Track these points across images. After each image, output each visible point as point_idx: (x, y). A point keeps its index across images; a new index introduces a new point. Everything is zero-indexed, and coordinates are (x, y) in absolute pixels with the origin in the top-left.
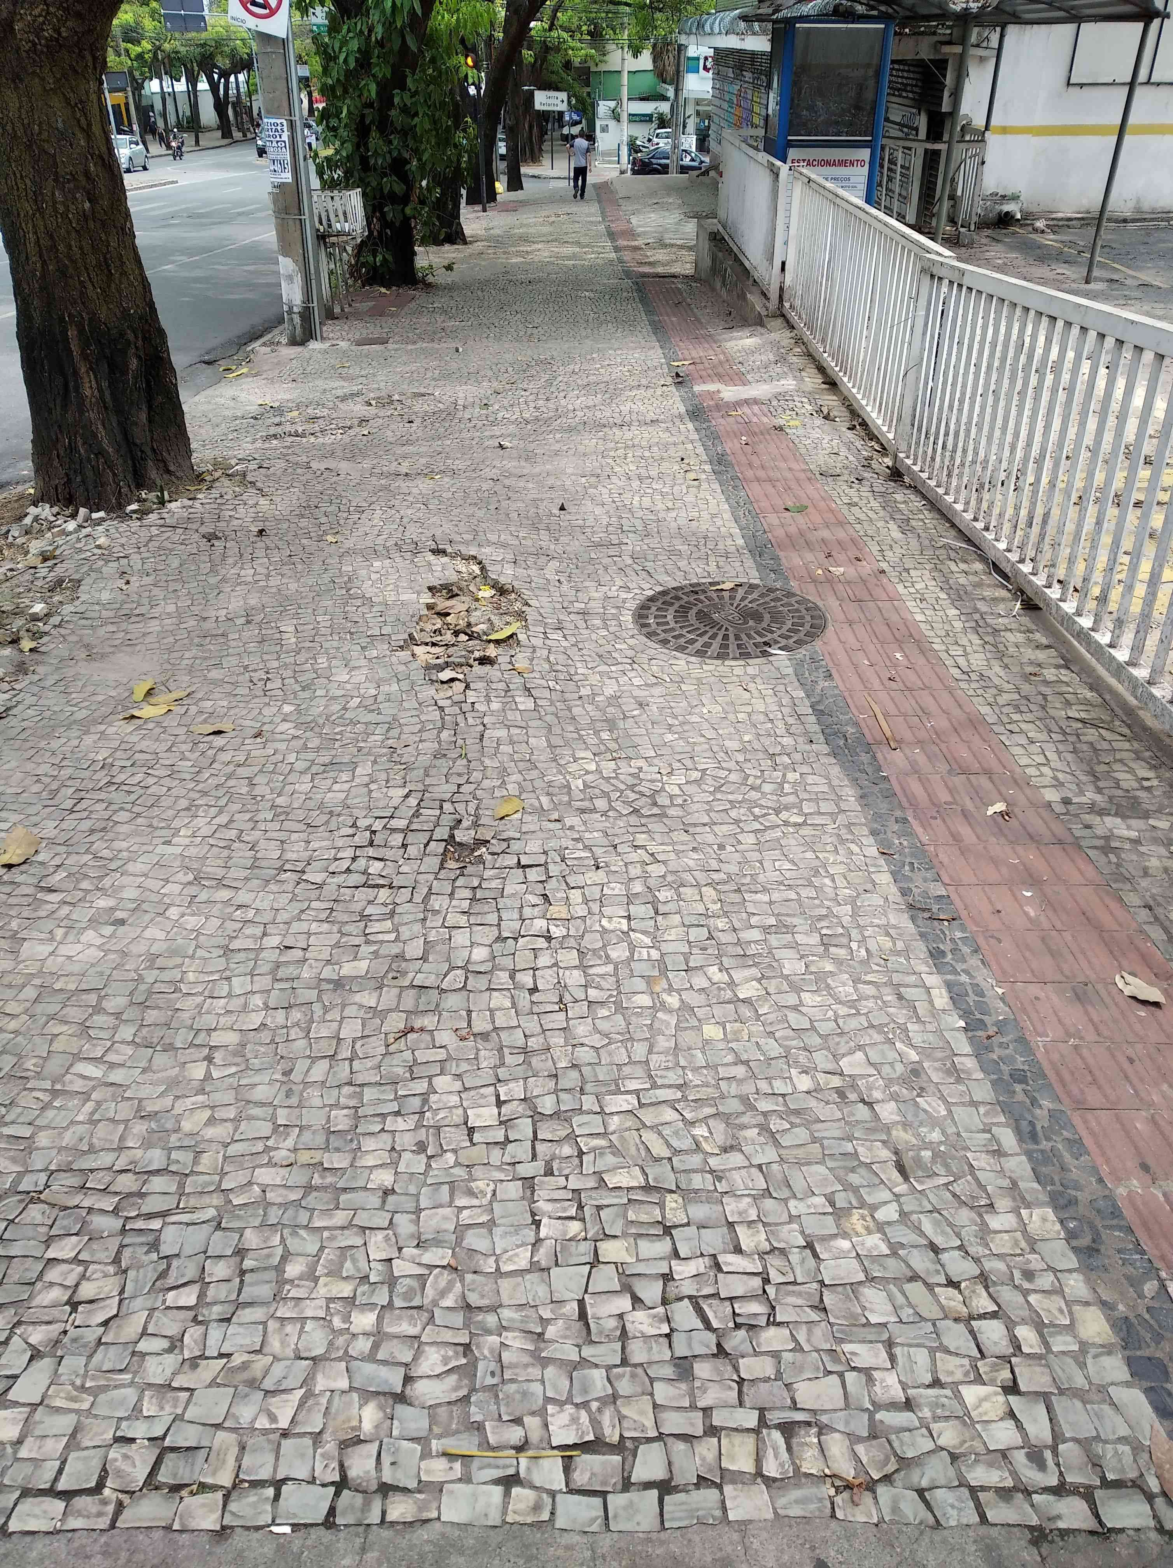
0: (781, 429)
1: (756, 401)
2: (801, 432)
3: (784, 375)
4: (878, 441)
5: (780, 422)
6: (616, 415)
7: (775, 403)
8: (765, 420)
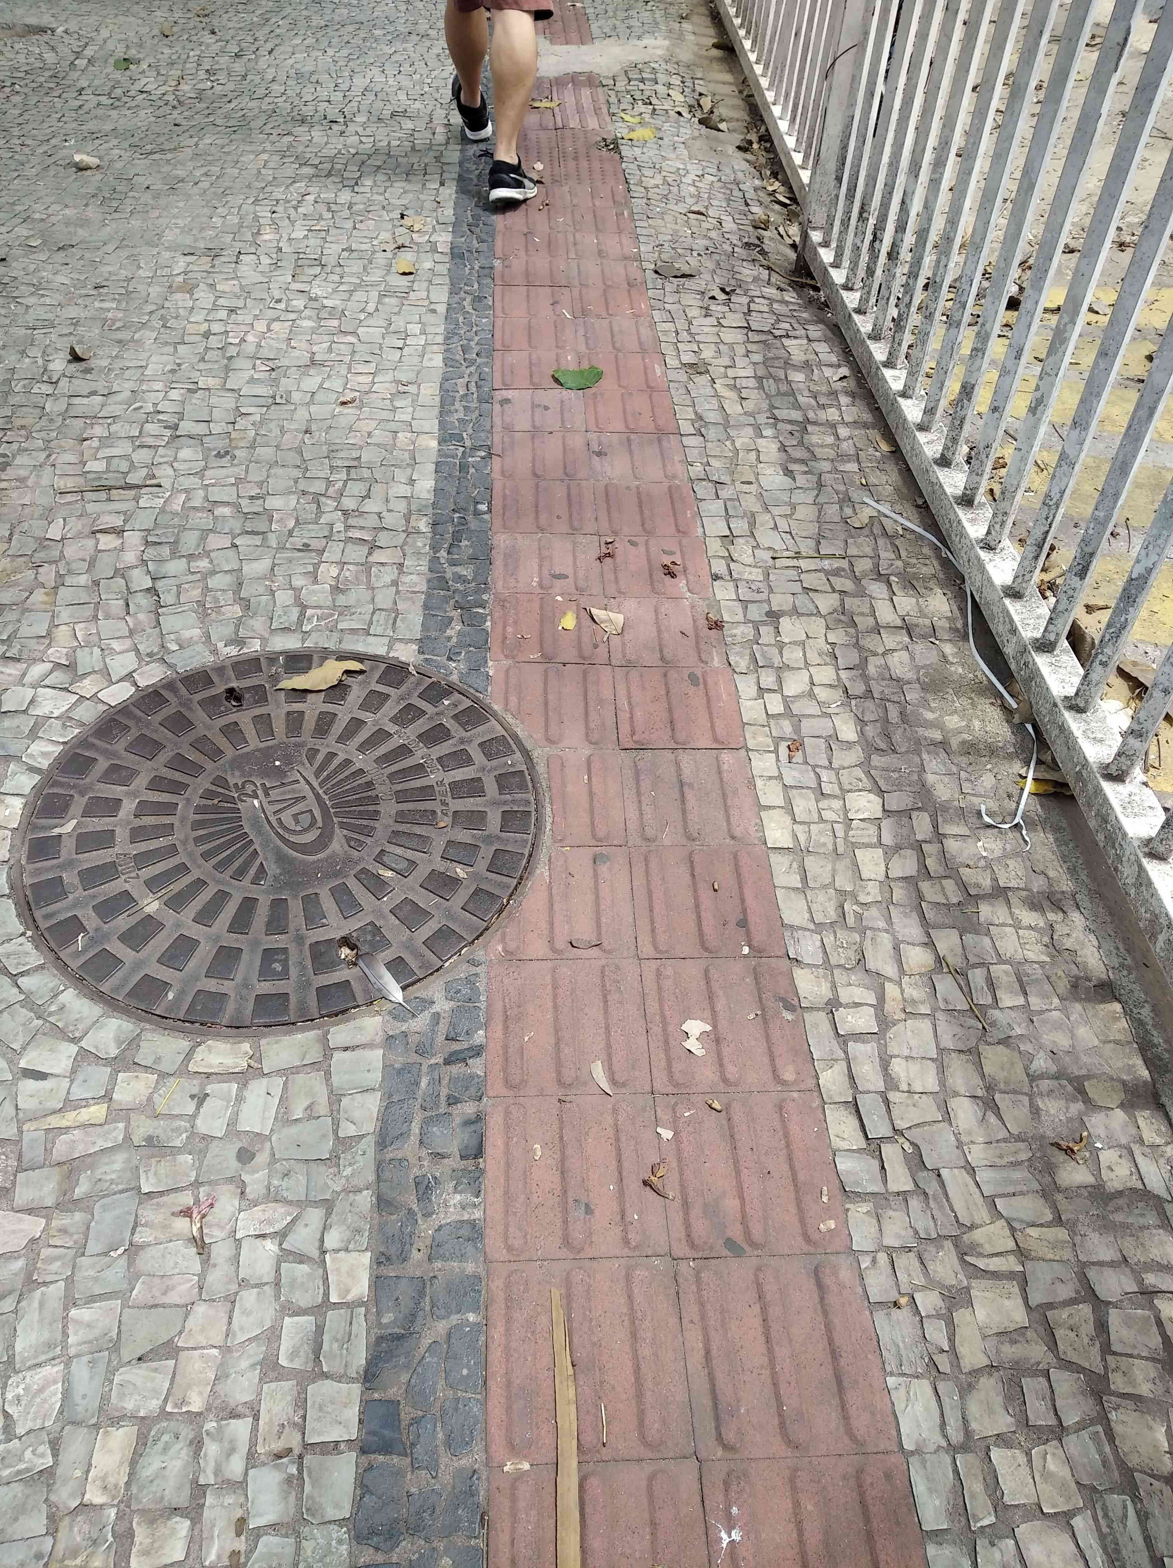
0: (613, 145)
1: (591, 80)
2: (651, 153)
3: (652, 29)
4: (787, 183)
5: (621, 131)
6: (338, 97)
7: (621, 84)
8: (592, 123)
